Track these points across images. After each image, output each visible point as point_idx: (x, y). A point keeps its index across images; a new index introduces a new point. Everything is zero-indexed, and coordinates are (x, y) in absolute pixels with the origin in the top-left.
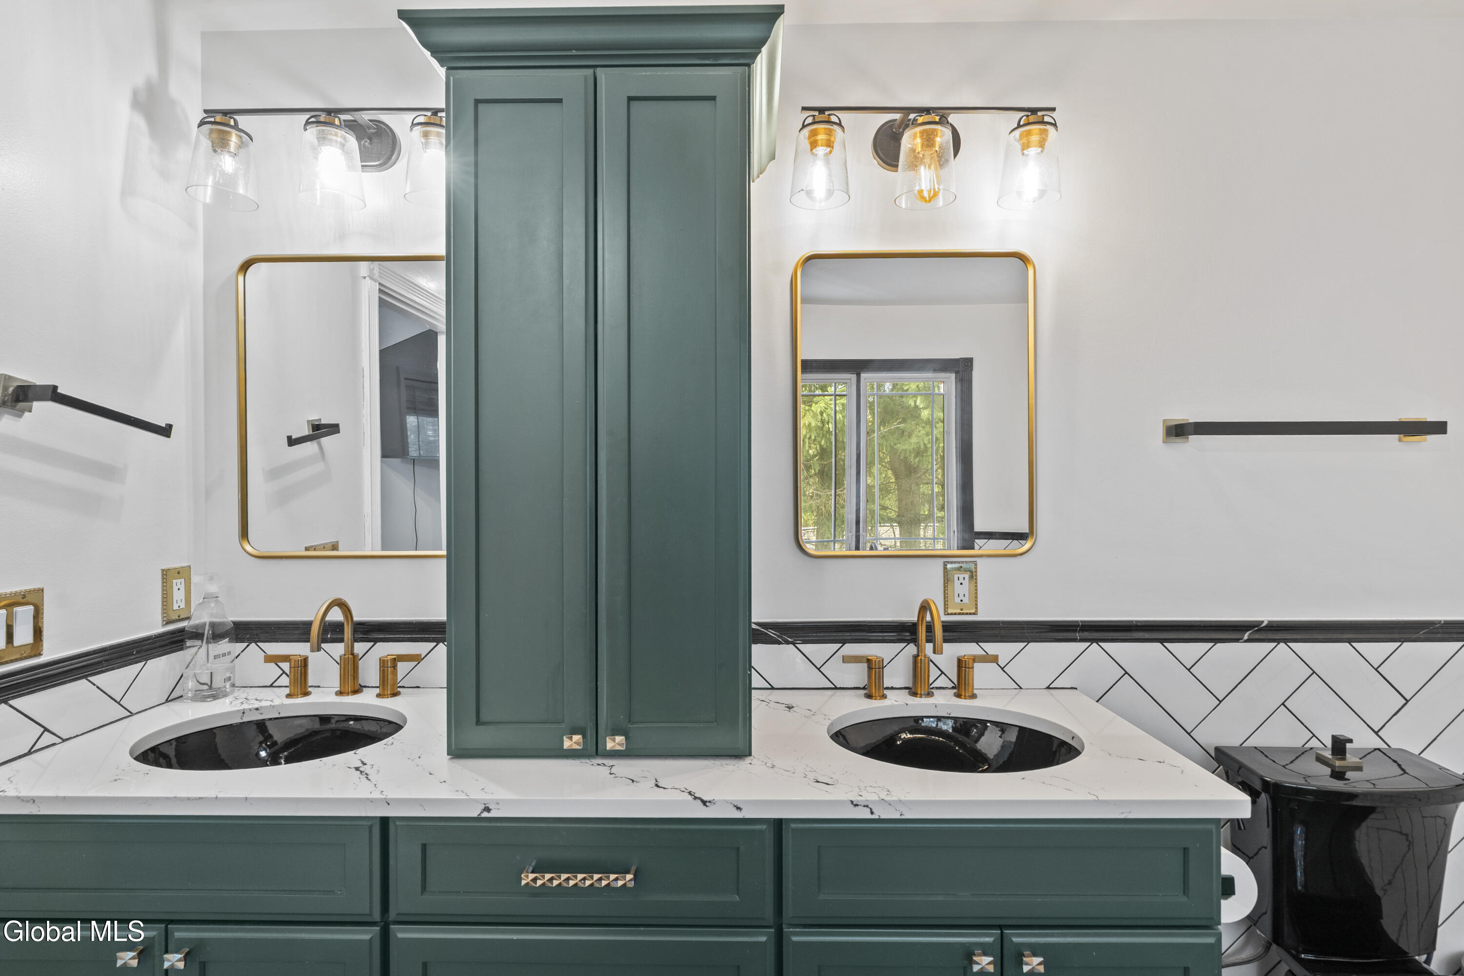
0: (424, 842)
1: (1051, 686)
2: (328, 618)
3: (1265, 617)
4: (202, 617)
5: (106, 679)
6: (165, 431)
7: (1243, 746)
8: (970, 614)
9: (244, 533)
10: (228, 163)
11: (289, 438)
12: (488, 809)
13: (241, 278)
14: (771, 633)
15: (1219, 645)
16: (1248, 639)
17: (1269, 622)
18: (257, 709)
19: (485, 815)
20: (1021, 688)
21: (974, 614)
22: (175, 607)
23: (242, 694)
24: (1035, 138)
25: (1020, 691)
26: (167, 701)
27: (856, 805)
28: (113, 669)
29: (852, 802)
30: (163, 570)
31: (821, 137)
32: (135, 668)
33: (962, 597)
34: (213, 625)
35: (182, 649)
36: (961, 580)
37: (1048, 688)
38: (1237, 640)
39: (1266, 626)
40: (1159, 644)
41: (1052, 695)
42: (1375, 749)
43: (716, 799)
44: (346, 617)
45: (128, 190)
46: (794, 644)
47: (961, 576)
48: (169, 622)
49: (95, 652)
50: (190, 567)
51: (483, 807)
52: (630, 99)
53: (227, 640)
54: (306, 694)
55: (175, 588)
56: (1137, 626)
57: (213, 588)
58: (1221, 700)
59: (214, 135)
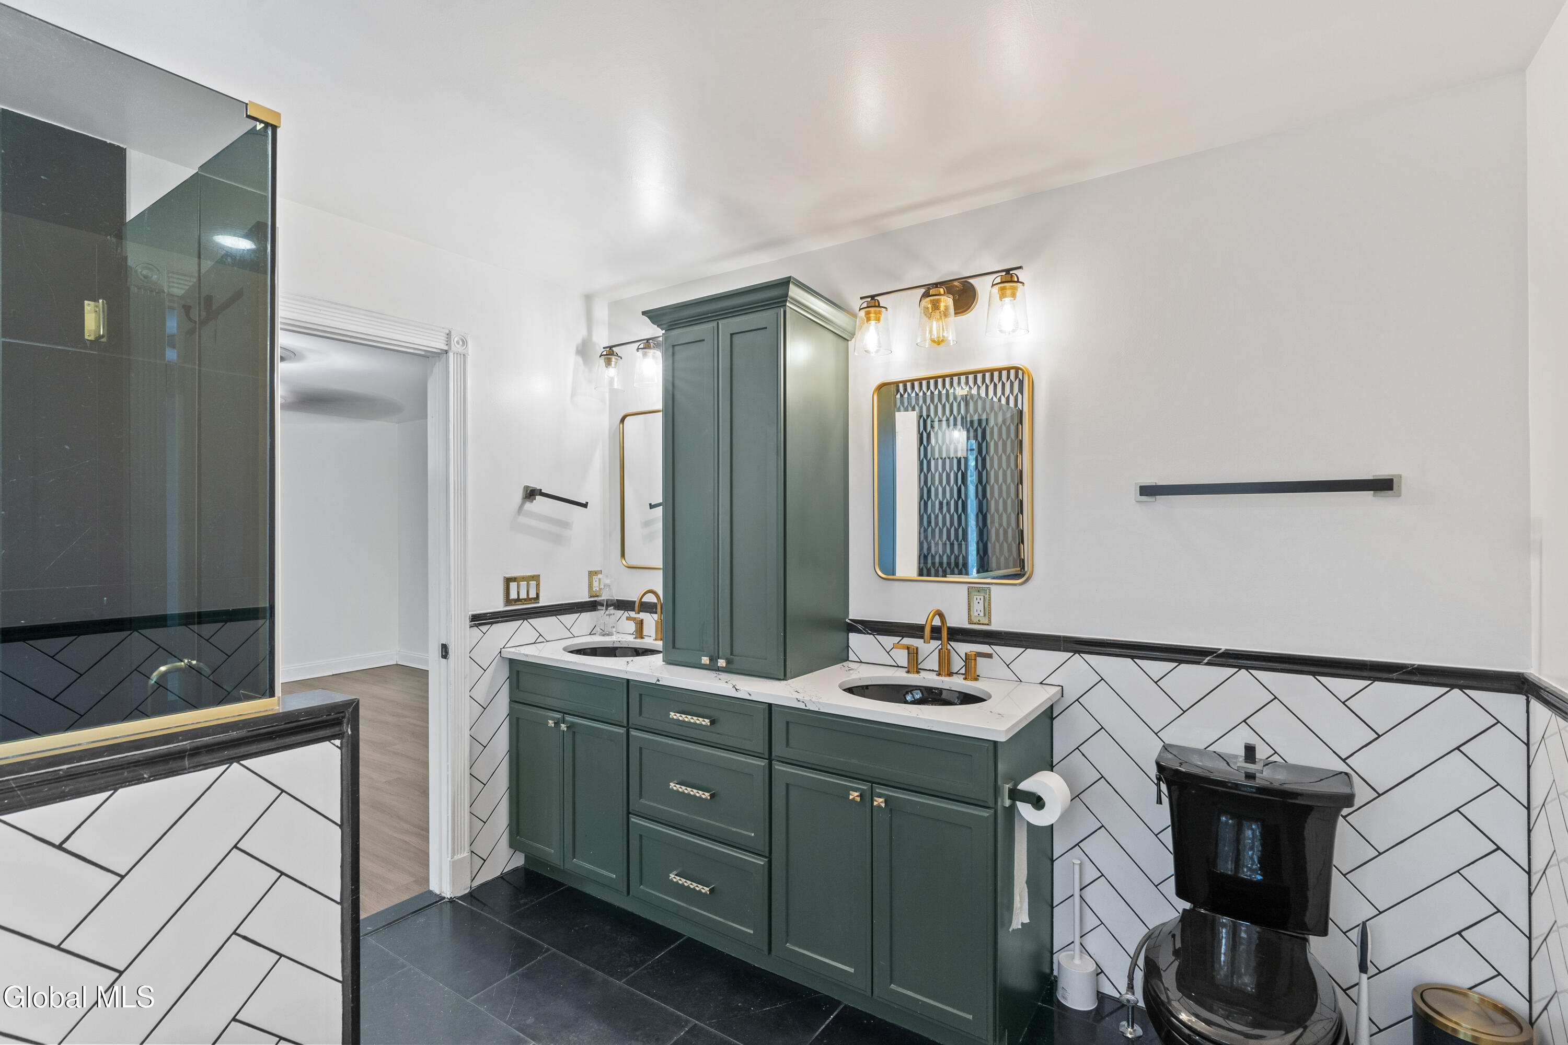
0: (641, 693)
1: (1043, 682)
2: (643, 600)
3: (1223, 644)
4: (604, 597)
5: (563, 618)
6: (585, 505)
7: (1207, 749)
8: (985, 624)
9: (623, 555)
10: (612, 372)
11: (650, 504)
12: (658, 680)
13: (621, 425)
14: (859, 627)
15: (1183, 666)
16: (1207, 663)
17: (1226, 650)
18: (619, 641)
19: (658, 683)
20: (1021, 681)
21: (988, 625)
22: (594, 590)
23: (618, 635)
24: (1008, 292)
25: (1019, 685)
26: (590, 634)
27: (799, 701)
28: (566, 614)
29: (797, 699)
30: (589, 571)
31: (872, 315)
32: (577, 615)
33: (979, 612)
34: (607, 601)
35: (595, 611)
36: (979, 600)
37: (1041, 683)
38: (1198, 663)
39: (1223, 653)
40: (1130, 660)
41: (1044, 688)
42: (1341, 773)
43: (742, 688)
44: (658, 600)
45: (574, 394)
46: (874, 635)
47: (978, 598)
48: (591, 597)
49: (558, 605)
50: (601, 571)
51: (657, 679)
52: (732, 335)
53: (613, 607)
54: (642, 638)
55: (594, 581)
56: (1108, 643)
57: (608, 582)
58: (1185, 710)
59: (606, 360)
